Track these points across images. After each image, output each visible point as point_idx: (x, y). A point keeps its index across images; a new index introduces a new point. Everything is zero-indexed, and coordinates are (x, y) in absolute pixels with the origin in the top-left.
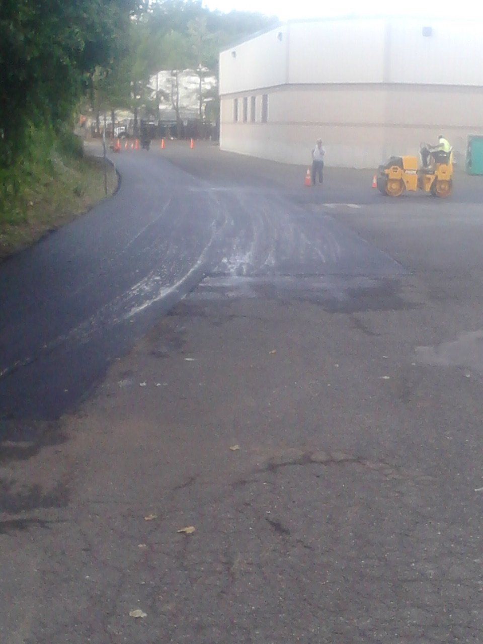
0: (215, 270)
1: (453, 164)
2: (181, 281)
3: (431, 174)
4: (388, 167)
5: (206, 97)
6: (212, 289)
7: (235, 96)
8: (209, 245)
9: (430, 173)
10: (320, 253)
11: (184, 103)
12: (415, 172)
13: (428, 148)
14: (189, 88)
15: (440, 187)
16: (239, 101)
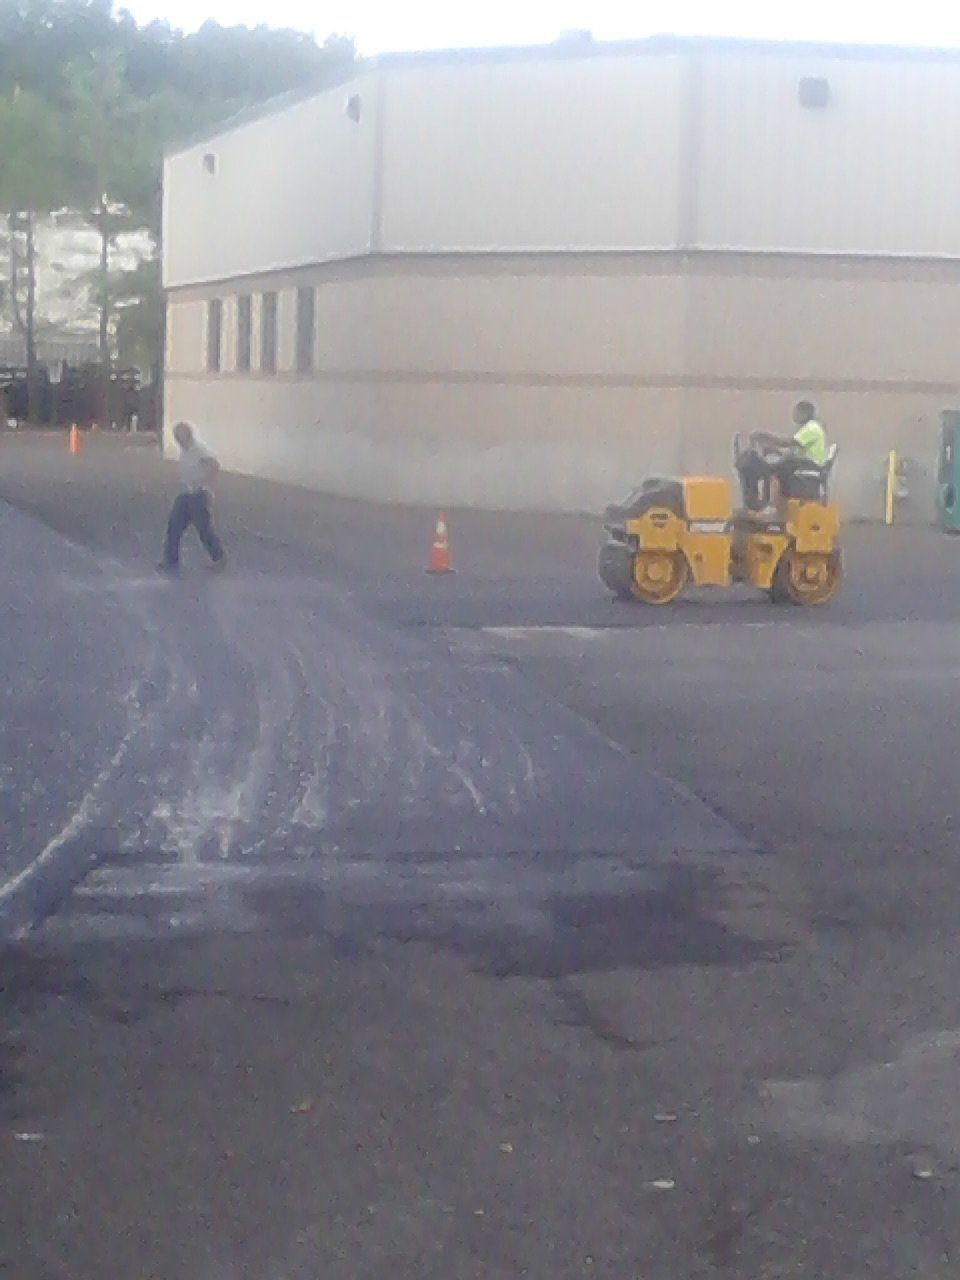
0: (128, 844)
1: (897, 501)
2: (17, 881)
3: (773, 533)
4: (637, 512)
5: (121, 296)
6: (116, 906)
7: (212, 292)
8: (115, 761)
9: (772, 528)
10: (468, 783)
11: (50, 312)
12: (720, 527)
13: (760, 453)
14: (65, 264)
15: (803, 575)
16: (225, 307)
